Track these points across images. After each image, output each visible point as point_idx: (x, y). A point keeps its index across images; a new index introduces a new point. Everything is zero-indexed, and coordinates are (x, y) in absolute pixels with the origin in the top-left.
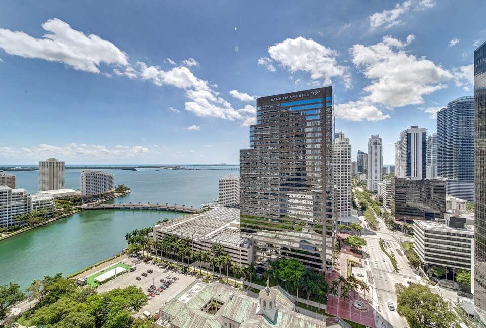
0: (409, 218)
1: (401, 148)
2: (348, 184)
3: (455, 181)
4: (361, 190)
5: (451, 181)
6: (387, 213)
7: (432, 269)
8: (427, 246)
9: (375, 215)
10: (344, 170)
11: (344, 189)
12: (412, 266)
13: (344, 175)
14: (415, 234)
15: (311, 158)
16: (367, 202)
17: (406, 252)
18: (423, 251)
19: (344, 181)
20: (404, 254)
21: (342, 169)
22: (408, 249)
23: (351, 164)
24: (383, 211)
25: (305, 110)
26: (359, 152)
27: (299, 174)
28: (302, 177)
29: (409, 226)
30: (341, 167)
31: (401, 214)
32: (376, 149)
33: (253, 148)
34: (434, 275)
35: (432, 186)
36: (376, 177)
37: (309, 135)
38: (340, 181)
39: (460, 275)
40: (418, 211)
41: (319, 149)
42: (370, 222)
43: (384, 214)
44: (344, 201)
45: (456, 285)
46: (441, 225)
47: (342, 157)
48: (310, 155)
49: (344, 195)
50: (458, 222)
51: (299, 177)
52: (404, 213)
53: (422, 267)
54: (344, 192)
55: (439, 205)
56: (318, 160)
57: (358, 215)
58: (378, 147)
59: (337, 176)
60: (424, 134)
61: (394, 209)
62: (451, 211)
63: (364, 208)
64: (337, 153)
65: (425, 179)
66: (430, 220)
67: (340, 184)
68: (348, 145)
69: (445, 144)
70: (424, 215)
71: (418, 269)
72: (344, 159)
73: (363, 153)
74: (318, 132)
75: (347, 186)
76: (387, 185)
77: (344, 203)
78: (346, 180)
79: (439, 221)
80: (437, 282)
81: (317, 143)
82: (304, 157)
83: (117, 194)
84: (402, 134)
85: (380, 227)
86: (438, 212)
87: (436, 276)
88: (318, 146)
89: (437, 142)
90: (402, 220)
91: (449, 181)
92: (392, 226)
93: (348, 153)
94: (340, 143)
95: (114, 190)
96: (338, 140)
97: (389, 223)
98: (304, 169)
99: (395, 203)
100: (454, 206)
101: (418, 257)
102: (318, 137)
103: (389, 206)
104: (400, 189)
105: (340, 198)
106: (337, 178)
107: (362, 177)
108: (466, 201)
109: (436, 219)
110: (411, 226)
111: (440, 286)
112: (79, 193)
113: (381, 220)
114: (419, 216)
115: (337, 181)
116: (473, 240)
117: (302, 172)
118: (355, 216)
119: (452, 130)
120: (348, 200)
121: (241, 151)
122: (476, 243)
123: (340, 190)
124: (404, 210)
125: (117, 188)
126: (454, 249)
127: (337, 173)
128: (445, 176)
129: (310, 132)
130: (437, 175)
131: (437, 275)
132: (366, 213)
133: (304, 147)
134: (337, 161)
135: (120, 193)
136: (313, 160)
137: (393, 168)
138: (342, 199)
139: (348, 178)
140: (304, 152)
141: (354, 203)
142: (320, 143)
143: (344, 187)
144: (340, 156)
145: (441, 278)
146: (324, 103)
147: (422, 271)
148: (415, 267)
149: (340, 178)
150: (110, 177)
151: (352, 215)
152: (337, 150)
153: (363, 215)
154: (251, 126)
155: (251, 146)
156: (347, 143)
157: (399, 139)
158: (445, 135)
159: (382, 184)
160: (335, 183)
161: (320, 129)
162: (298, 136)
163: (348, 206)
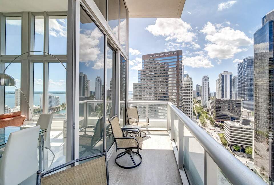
0: (222, 120)
1: (219, 83)
2: (191, 102)
3: (247, 101)
4: (198, 105)
5: (245, 101)
6: (211, 118)
7: (233, 147)
8: (231, 134)
9: (205, 119)
10: (189, 95)
11: (189, 105)
12: (224, 145)
13: (189, 97)
14: (225, 128)
15: (171, 88)
16: (201, 112)
17: (221, 138)
18: (229, 137)
19: (189, 101)
20: (219, 139)
21: (188, 94)
22: (221, 136)
23: (193, 92)
24: (209, 116)
25: (168, 62)
26: (197, 85)
27: (165, 97)
28: (166, 98)
29: (222, 124)
30: (187, 93)
31: (219, 118)
32: (206, 83)
33: (140, 82)
34: (234, 150)
35: (234, 103)
36: (206, 99)
37: (170, 76)
38: (187, 101)
39: (247, 149)
40: (227, 116)
41: (176, 83)
42: (202, 122)
43: (210, 118)
44: (189, 111)
45: (245, 155)
46: (239, 123)
47: (188, 88)
48: (171, 86)
49: (189, 108)
50: (247, 122)
51: (165, 98)
52: (220, 117)
53: (229, 146)
54: (189, 107)
55: (238, 113)
56: (175, 89)
57: (196, 119)
58: (207, 82)
59: (185, 98)
60: (231, 76)
61: (215, 116)
62: (244, 116)
63: (199, 115)
64: (185, 85)
65: (231, 99)
66: (233, 121)
67: (187, 102)
68: (191, 81)
69: (242, 81)
70: (230, 119)
71: (227, 147)
72: (189, 88)
73: (199, 85)
74: (175, 74)
75: (191, 103)
76: (211, 102)
77: (189, 113)
78: (190, 100)
79: (237, 122)
80: (236, 153)
81: (174, 80)
82: (167, 87)
83: (61, 108)
84: (219, 75)
85: (207, 125)
86: (238, 117)
87: (235, 151)
88: (175, 82)
89: (237, 80)
90: (219, 122)
91: (244, 101)
92: (214, 125)
93: (191, 85)
94: (187, 80)
95: (60, 105)
96: (186, 78)
97: (213, 123)
98: (168, 94)
99: (215, 112)
100: (246, 114)
101: (227, 141)
102: (175, 77)
103: (212, 114)
104: (218, 105)
105: (187, 110)
106: (185, 99)
107: (199, 99)
108: (252, 111)
109: (236, 120)
110: (223, 125)
111: (237, 155)
112: (39, 107)
113: (208, 122)
114: (228, 119)
115: (185, 101)
116: (253, 131)
117: (166, 95)
118: (194, 119)
119: (245, 74)
120: (191, 111)
121: (133, 84)
122: (255, 133)
123: (187, 105)
124: (220, 116)
125: (61, 105)
126: (245, 136)
127: (185, 96)
128: (242, 98)
129: (171, 74)
130: (237, 98)
131: (236, 149)
132: (200, 118)
133: (167, 82)
134: (185, 90)
135: (63, 107)
136: (172, 89)
137: (215, 93)
138: (188, 110)
139: (191, 99)
140: (168, 85)
141: (194, 113)
142: (176, 80)
143: (189, 104)
144: (187, 87)
145: (238, 151)
146: (178, 58)
147: (229, 148)
148: (225, 146)
149: (187, 99)
150: (58, 98)
151: (193, 119)
152: (185, 84)
153: (199, 119)
154: (139, 71)
155: (139, 81)
156: (190, 80)
157: (218, 78)
158: (242, 76)
159: (209, 102)
160: (184, 102)
161: (176, 72)
162: (164, 76)
163: (191, 114)
